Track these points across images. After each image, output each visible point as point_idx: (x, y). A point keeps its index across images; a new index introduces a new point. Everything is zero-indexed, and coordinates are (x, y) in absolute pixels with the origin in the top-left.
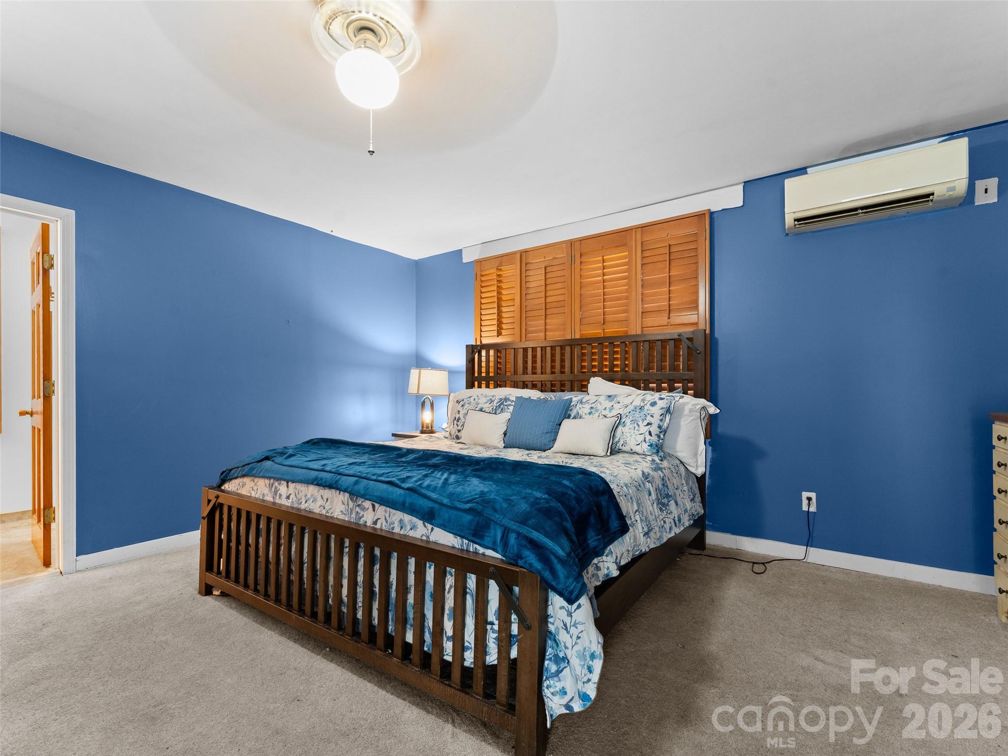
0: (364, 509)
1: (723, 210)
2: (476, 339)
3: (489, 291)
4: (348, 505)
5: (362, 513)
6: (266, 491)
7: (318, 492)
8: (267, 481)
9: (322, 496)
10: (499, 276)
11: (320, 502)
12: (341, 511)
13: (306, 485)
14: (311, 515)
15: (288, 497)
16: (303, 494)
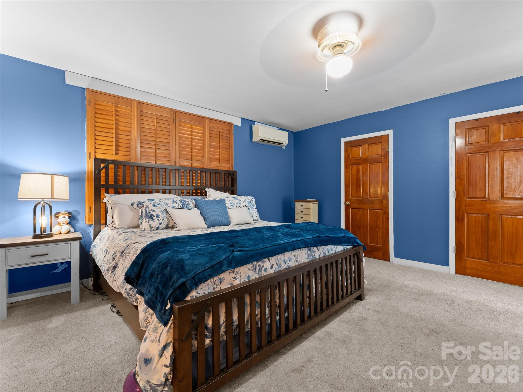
0: (314, 252)
1: (235, 125)
2: (90, 153)
3: (103, 119)
4: (308, 253)
5: (314, 254)
6: (250, 273)
7: (292, 254)
8: (249, 266)
9: (294, 255)
10: (116, 111)
11: (294, 259)
12: (306, 258)
13: (282, 254)
14: (290, 269)
15: (272, 267)
16: (282, 260)
